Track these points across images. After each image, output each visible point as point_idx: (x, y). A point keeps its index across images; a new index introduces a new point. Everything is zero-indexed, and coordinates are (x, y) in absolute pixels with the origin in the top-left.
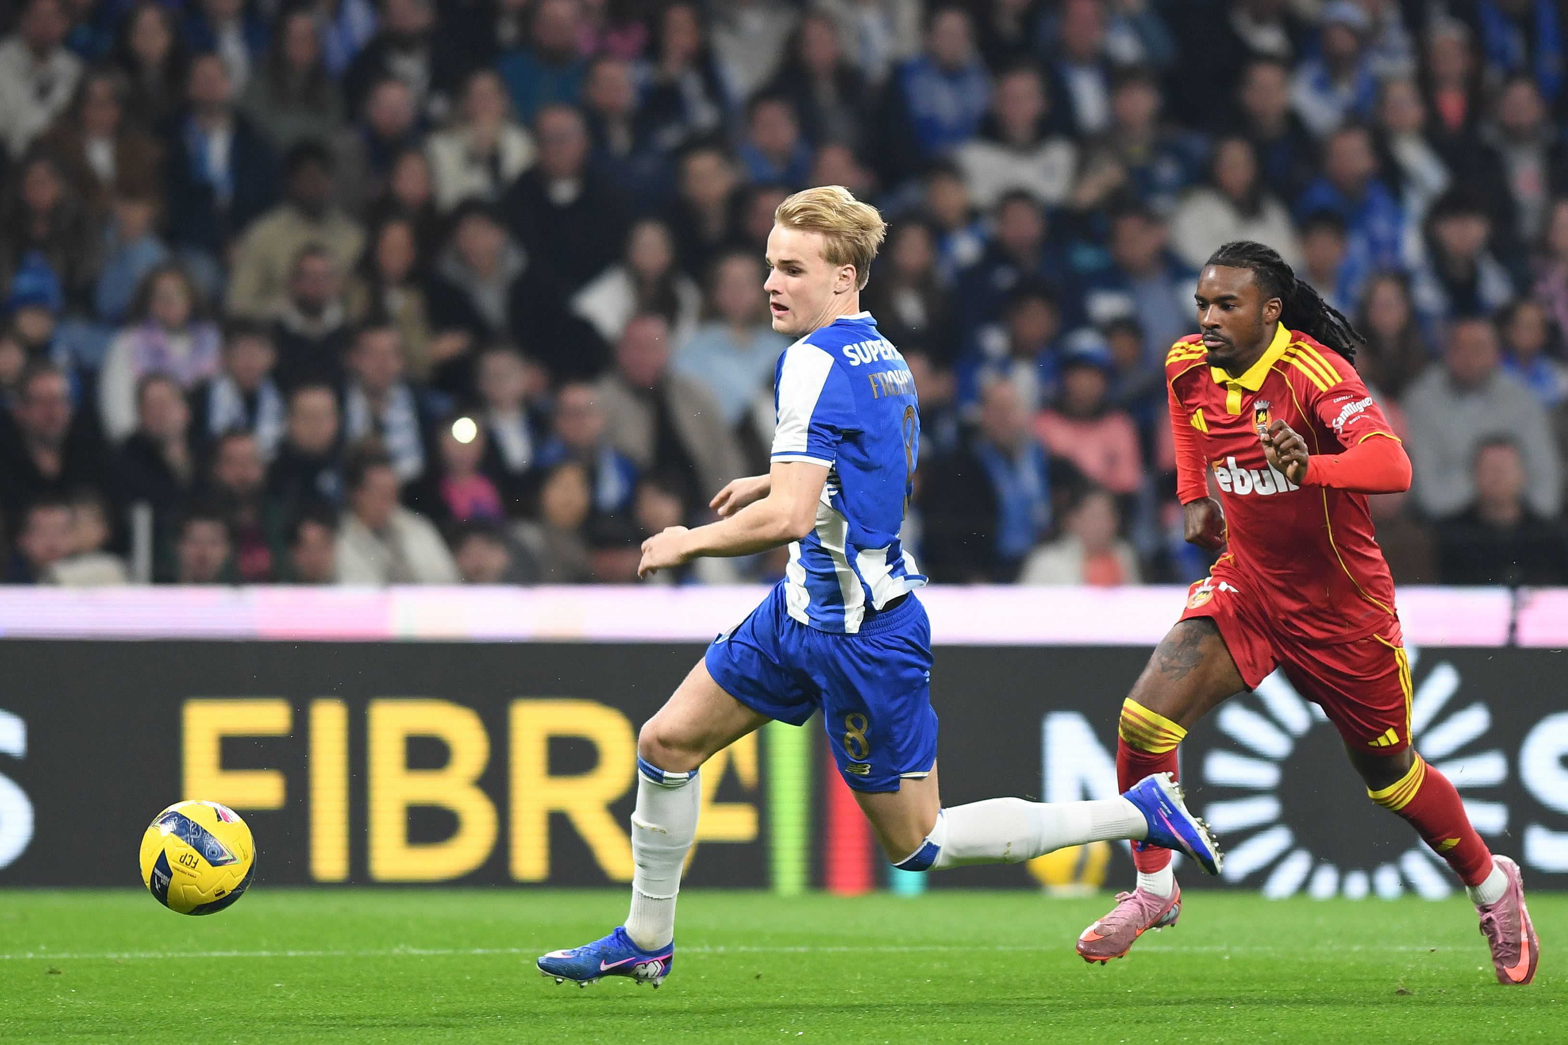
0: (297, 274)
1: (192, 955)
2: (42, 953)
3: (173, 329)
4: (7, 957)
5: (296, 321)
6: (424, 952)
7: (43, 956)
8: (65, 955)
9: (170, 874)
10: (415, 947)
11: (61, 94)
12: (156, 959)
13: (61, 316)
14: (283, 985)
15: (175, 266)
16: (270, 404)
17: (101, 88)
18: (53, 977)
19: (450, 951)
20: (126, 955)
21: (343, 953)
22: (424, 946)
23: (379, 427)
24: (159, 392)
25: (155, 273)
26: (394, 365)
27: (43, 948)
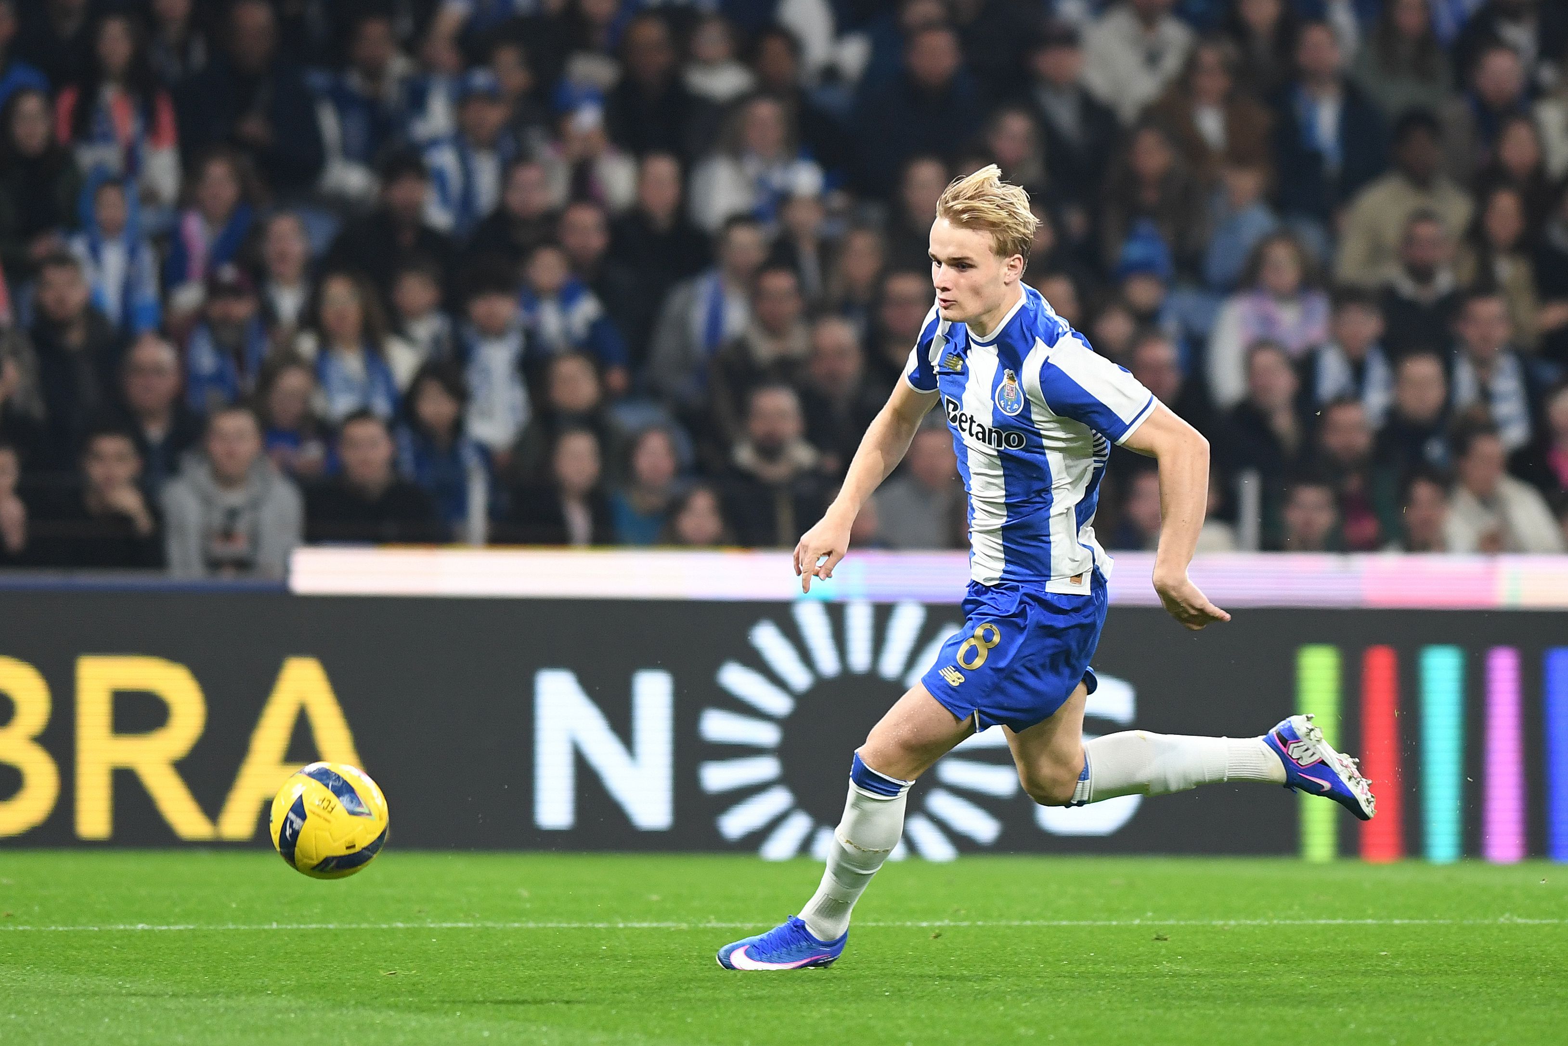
0: (1409, 240)
1: (1297, 922)
2: (1148, 920)
3: (1284, 296)
4: (1114, 923)
5: (1407, 287)
6: (1530, 922)
7: (1149, 923)
8: (1171, 922)
9: (303, 816)
10: (1519, 916)
11: (1172, 63)
12: (1261, 926)
13: (1170, 284)
14: (1388, 954)
15: (1285, 234)
16: (1378, 371)
17: (1210, 57)
18: (1160, 943)
19: (1556, 921)
20: (1232, 922)
21: (1449, 921)
22: (1529, 916)
23: (1486, 395)
24: (1267, 359)
25: (1266, 241)
26: (1501, 333)
27: (1150, 914)
